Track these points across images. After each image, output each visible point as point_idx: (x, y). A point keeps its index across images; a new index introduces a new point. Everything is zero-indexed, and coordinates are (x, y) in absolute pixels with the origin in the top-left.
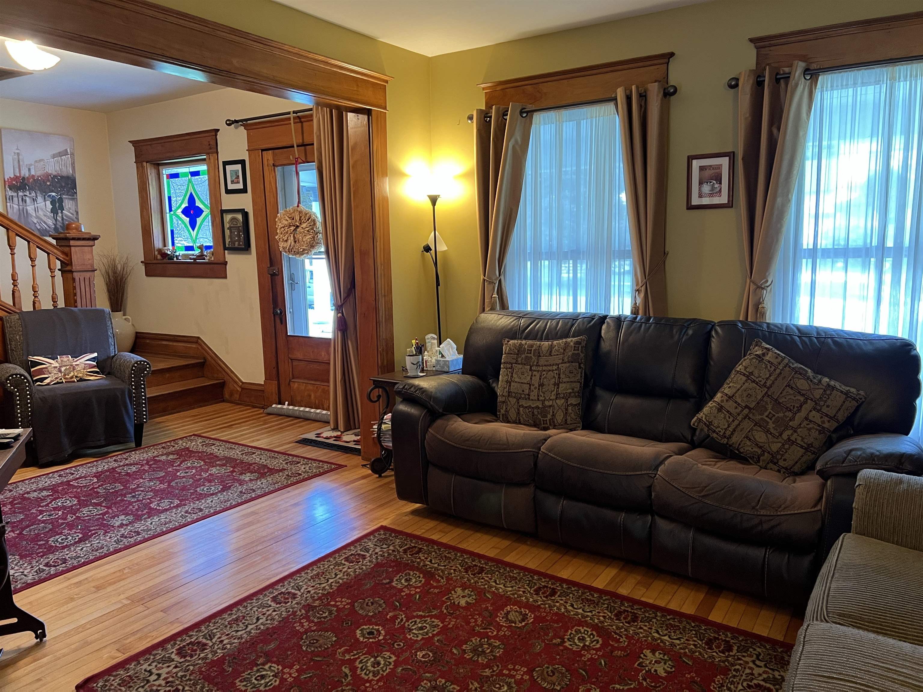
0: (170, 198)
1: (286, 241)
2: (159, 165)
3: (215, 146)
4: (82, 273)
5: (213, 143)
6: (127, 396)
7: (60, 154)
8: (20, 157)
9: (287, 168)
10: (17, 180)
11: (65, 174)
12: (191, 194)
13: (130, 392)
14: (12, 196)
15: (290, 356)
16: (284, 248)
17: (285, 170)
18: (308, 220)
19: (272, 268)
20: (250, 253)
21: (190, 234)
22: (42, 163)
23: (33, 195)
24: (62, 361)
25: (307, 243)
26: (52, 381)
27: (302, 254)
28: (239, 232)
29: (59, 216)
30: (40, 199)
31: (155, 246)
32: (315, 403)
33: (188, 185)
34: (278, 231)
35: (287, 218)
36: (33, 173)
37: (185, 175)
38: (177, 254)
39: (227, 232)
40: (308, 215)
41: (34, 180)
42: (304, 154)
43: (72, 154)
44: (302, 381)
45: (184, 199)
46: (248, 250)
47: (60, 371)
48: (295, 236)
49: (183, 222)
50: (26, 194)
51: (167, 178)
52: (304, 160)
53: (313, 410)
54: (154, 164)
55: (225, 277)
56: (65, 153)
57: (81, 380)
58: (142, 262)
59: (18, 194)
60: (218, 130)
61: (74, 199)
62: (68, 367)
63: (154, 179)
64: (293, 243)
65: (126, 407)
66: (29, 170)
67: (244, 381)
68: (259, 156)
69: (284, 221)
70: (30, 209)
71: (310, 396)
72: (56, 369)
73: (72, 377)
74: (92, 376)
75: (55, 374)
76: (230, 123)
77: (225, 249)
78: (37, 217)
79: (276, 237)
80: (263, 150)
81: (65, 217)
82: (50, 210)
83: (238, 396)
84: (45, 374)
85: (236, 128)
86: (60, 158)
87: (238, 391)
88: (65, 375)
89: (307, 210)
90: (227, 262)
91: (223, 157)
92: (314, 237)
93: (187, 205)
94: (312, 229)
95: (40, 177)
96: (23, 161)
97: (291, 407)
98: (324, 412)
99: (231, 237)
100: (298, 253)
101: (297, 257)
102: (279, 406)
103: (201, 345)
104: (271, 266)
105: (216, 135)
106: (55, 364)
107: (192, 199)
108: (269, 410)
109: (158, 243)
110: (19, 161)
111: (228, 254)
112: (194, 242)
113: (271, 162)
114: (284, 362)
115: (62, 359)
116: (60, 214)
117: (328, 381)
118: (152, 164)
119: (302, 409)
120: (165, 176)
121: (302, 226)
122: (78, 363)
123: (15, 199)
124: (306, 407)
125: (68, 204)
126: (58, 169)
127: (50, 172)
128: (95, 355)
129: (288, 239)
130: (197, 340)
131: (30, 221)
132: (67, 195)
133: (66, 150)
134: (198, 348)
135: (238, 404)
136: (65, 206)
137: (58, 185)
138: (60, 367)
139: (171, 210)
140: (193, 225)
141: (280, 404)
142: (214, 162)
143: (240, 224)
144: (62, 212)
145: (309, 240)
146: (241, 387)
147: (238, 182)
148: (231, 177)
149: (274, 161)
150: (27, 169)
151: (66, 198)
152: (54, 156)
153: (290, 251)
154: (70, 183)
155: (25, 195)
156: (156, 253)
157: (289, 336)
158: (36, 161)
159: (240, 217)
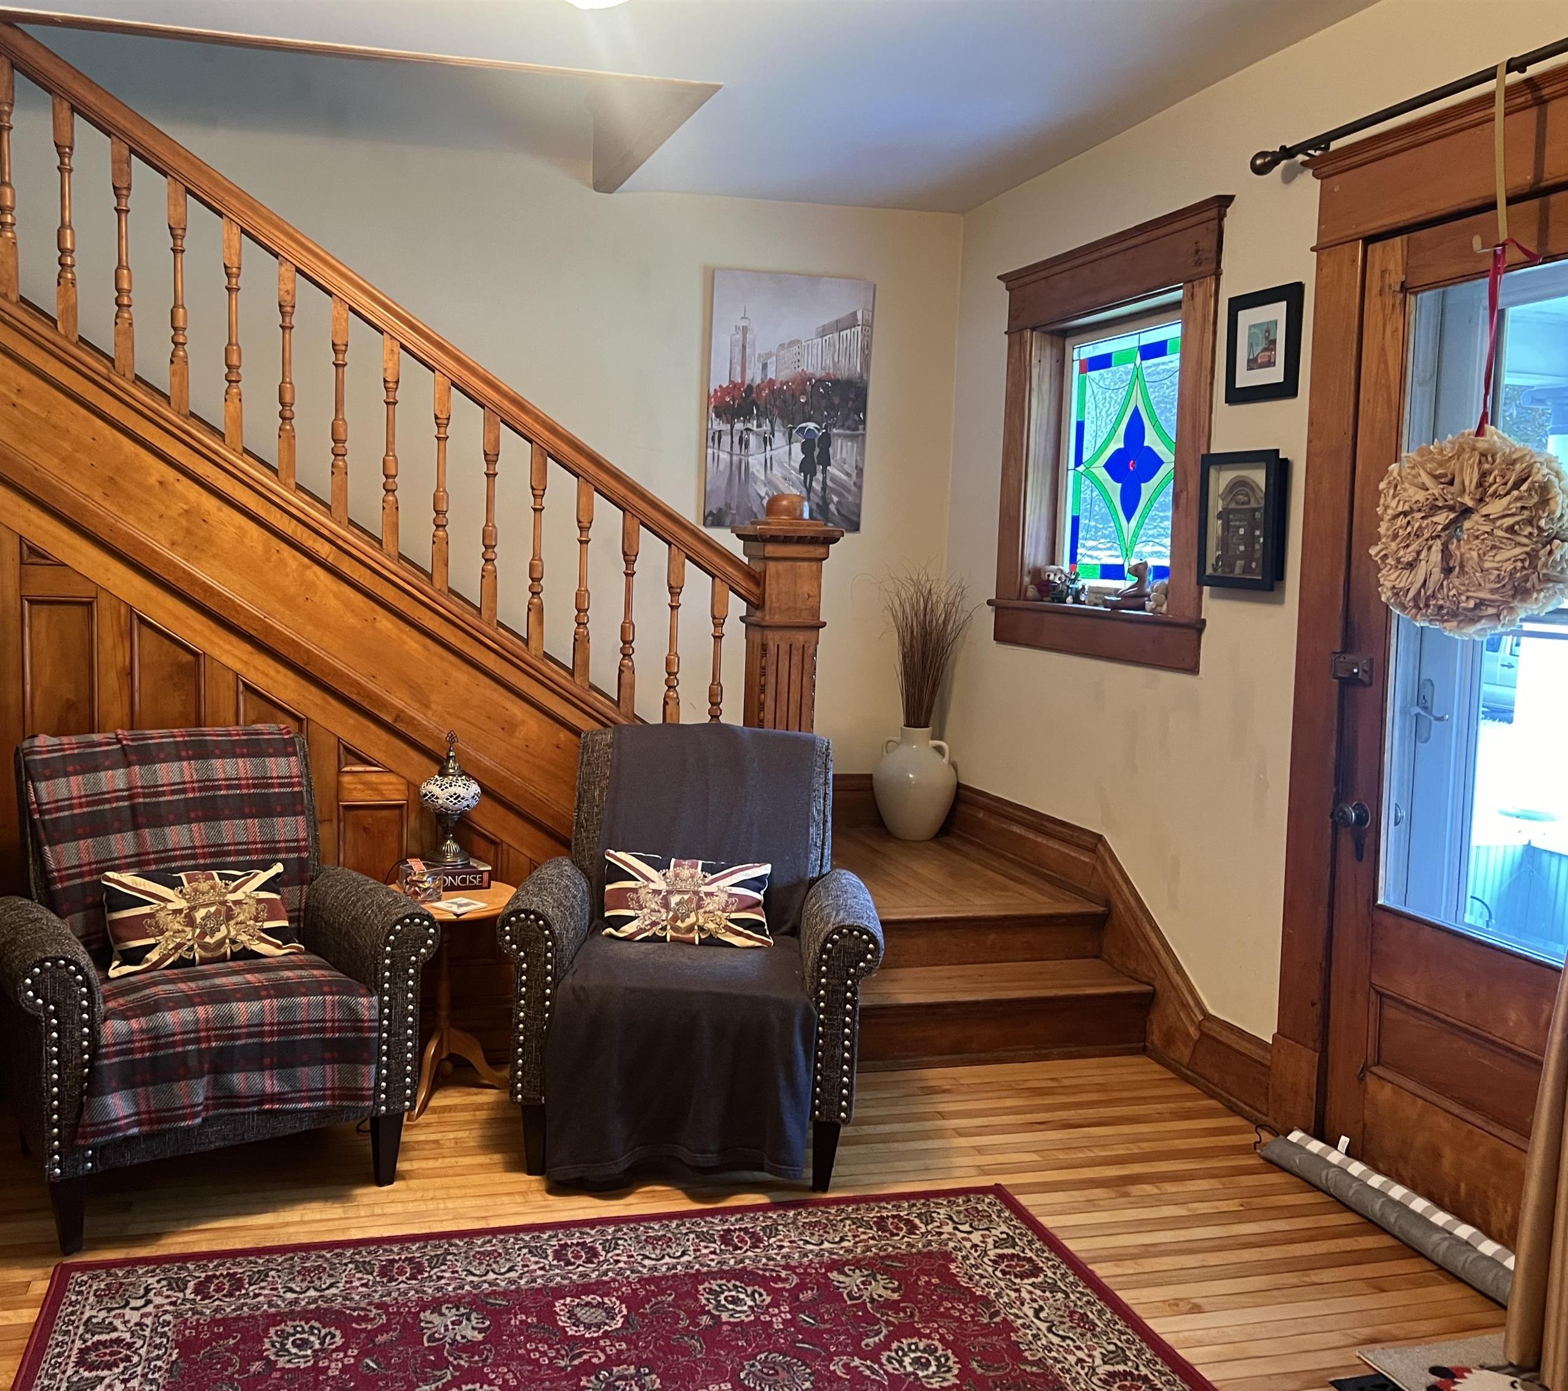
0: (1080, 426)
1: (1411, 566)
2: (1065, 334)
3: (1213, 255)
4: (787, 634)
5: (1211, 241)
6: (797, 1029)
7: (839, 326)
8: (749, 337)
9: (1459, 293)
10: (736, 393)
11: (843, 373)
12: (1136, 411)
13: (809, 1020)
14: (720, 431)
15: (1376, 980)
16: (1396, 592)
17: (1449, 301)
18: (1517, 486)
19: (1349, 657)
20: (1280, 601)
21: (1119, 529)
22: (795, 349)
23: (764, 428)
24: (677, 876)
25: (1499, 578)
26: (641, 931)
27: (1472, 617)
28: (1250, 532)
29: (818, 480)
30: (779, 439)
31: (1026, 560)
32: (1457, 1192)
33: (1131, 385)
34: (1382, 530)
35: (1425, 478)
36: (771, 374)
37: (1126, 353)
38: (1079, 585)
39: (1215, 527)
40: (1518, 467)
41: (772, 391)
42: (1534, 229)
43: (868, 325)
44: (1411, 1085)
45: (1114, 430)
46: (1272, 589)
47: (666, 905)
48: (1452, 547)
49: (1103, 492)
50: (749, 426)
51: (1083, 371)
52: (1532, 248)
53: (1441, 1218)
54: (1052, 333)
55: (1194, 670)
56: (851, 322)
57: (711, 941)
58: (989, 603)
59: (732, 427)
60: (1229, 199)
61: (857, 436)
62: (686, 897)
63: (1047, 373)
64: (1437, 575)
65: (790, 1064)
66: (765, 366)
67: (1212, 1011)
68: (1354, 261)
69: (1412, 491)
70: (755, 462)
71: (1437, 1156)
72: (658, 899)
73: (690, 929)
74: (739, 934)
75: (655, 911)
76: (1263, 164)
77: (1203, 580)
78: (768, 483)
79: (1373, 551)
80: (1370, 240)
81: (829, 483)
82: (798, 466)
83: (1187, 1052)
84: (628, 908)
85: (1288, 177)
86: (836, 335)
87: (1188, 1035)
88: (675, 919)
89: (1519, 445)
90: (1204, 621)
91: (1232, 287)
92: (1533, 556)
93: (1122, 446)
94: (1530, 522)
95: (787, 383)
96: (753, 346)
97: (1356, 1168)
98: (1489, 1248)
99: (1224, 543)
100: (1454, 615)
101: (1450, 630)
102: (1315, 1146)
103: (1104, 863)
104: (1344, 651)
105: (1221, 217)
106: (658, 881)
107: (1135, 428)
108: (1274, 1147)
109: (1034, 553)
110: (744, 347)
111: (1212, 596)
112: (1127, 554)
113: (1396, 278)
114: (1353, 993)
115: (678, 870)
116: (819, 476)
117: (1526, 1133)
118: (1045, 332)
119: (1398, 1192)
120: (1076, 365)
121: (1485, 511)
122: (712, 888)
123: (726, 439)
124: (1416, 1188)
125: (842, 450)
126: (829, 362)
127: (810, 370)
128: (766, 869)
129: (1417, 559)
130: (1094, 843)
131: (751, 491)
132: (842, 426)
133: (855, 314)
134: (1094, 868)
135: (1186, 1079)
136: (835, 455)
137: (824, 402)
138: (669, 892)
139: (1079, 461)
140: (1129, 505)
141: (1319, 1135)
142: (1206, 304)
143: (1257, 501)
144: (824, 471)
145: (1509, 566)
146: (1199, 1026)
147: (1270, 363)
148: (1251, 346)
149: (1406, 272)
150: (760, 366)
151: (839, 435)
152: (823, 332)
153: (1421, 603)
154: (852, 396)
155: (747, 429)
156: (1027, 579)
157: (1383, 908)
158: (782, 346)
159: (1258, 476)
